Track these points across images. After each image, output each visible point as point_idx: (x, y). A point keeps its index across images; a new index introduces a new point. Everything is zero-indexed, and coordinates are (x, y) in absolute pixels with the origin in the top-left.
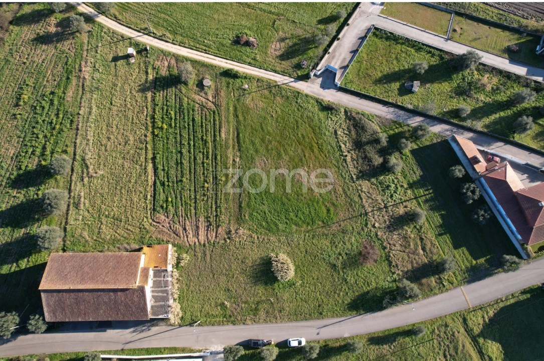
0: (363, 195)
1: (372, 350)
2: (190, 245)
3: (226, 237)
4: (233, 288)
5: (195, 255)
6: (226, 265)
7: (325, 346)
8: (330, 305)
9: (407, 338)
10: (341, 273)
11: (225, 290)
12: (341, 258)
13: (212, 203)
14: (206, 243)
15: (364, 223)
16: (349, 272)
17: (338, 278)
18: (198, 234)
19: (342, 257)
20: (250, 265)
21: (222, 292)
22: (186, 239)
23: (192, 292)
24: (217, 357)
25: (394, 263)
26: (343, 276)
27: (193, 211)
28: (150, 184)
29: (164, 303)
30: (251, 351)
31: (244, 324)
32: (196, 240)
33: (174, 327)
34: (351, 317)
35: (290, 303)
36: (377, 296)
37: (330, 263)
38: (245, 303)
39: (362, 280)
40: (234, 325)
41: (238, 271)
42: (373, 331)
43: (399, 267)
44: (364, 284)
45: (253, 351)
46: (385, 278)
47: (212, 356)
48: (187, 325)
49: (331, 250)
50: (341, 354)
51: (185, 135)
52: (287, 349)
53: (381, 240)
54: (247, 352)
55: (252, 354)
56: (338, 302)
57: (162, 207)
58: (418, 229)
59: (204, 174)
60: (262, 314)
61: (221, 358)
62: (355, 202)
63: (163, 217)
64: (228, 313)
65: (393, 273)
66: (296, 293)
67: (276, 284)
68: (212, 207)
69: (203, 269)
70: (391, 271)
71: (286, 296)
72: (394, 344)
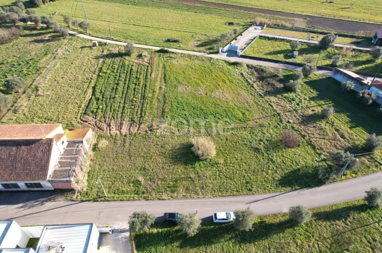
0: (272, 104)
1: (323, 227)
2: (111, 135)
3: (147, 129)
4: (150, 167)
5: (114, 142)
6: (144, 149)
7: (261, 222)
8: (259, 182)
9: (363, 214)
10: (265, 154)
11: (141, 169)
12: (262, 143)
13: (138, 110)
14: (128, 134)
15: (279, 120)
16: (274, 154)
17: (263, 159)
18: (121, 128)
19: (264, 143)
20: (170, 149)
21: (137, 171)
22: (108, 131)
23: (104, 171)
24: (120, 237)
25: (317, 147)
26: (268, 157)
27: (120, 115)
28: (86, 99)
29: (69, 168)
30: (166, 229)
31: (159, 199)
32: (118, 132)
33: (74, 202)
34: (285, 192)
35: (214, 180)
36: (309, 173)
37: (252, 148)
38: (162, 180)
39: (289, 160)
40: (147, 200)
41: (157, 154)
42: (316, 206)
43: (324, 150)
44: (292, 163)
45: (169, 229)
46: (313, 159)
47: (114, 234)
48: (89, 201)
49: (252, 138)
50: (284, 232)
51: (123, 76)
52: (212, 227)
53: (298, 131)
54: (160, 230)
55: (166, 232)
56: (268, 179)
57: (92, 112)
58: (330, 124)
59: (134, 94)
60: (181, 190)
61: (125, 238)
62: (267, 108)
63: (91, 118)
64: (142, 189)
65: (320, 154)
66: (220, 171)
67: (196, 164)
68: (137, 112)
69: (120, 152)
70: (317, 153)
71: (208, 173)
72: (349, 219)
